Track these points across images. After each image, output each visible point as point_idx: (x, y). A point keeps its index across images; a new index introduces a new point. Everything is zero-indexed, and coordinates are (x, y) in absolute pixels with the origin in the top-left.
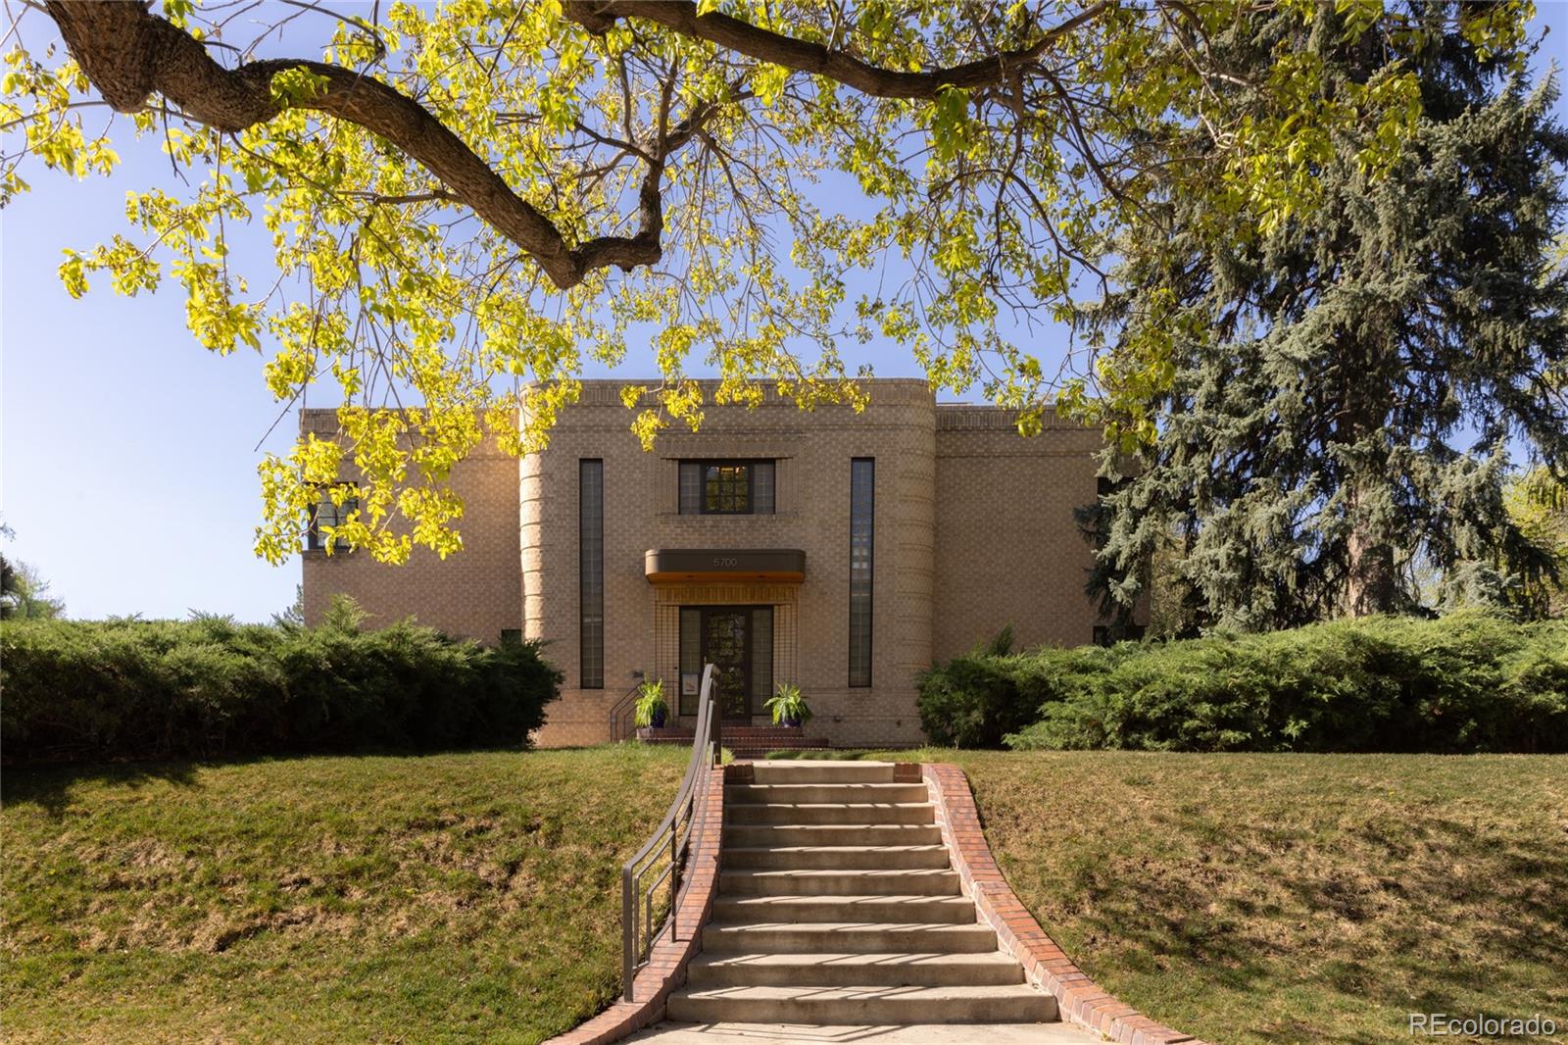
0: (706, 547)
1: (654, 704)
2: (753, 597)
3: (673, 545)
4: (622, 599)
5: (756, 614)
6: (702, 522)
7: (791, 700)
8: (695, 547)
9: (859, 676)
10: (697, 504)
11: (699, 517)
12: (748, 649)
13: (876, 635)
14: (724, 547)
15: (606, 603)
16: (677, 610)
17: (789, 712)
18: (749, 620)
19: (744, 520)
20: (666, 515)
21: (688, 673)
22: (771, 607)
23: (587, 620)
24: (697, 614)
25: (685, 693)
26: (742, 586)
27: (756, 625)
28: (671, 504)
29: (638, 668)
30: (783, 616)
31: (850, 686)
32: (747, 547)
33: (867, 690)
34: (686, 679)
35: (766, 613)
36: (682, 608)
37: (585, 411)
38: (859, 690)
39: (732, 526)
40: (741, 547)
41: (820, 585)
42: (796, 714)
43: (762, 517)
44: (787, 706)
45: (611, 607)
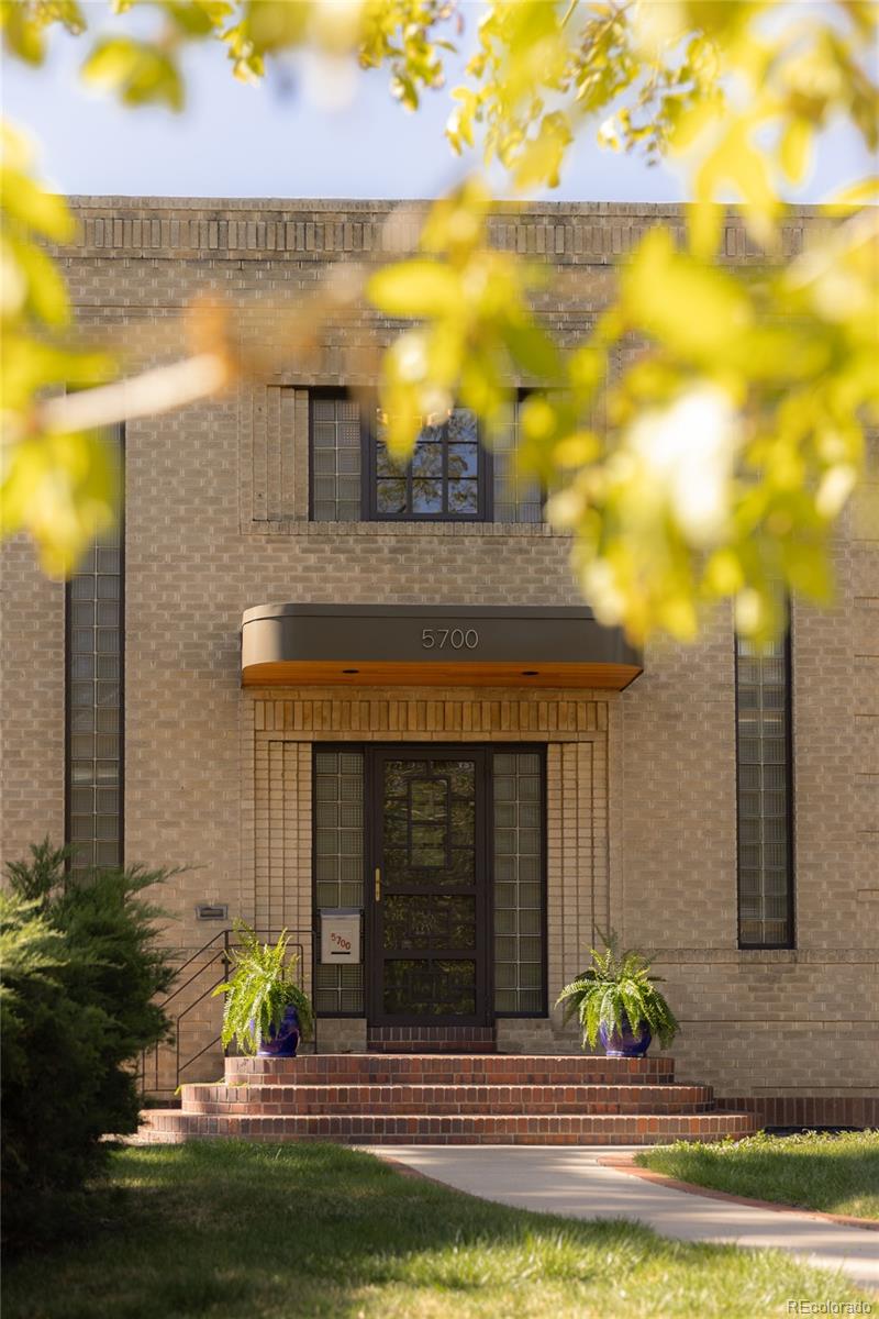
0: (380, 600)
1: (275, 995)
2: (497, 723)
3: (302, 595)
4: (171, 724)
5: (500, 763)
6: (370, 537)
7: (629, 989)
8: (352, 599)
9: (765, 921)
10: (353, 495)
11: (364, 528)
12: (483, 852)
13: (803, 818)
14: (424, 600)
15: (130, 735)
16: (307, 753)
17: (624, 1017)
18: (485, 777)
19: (472, 538)
20: (278, 523)
21: (333, 908)
22: (540, 748)
23: (80, 776)
24: (353, 762)
25: (327, 958)
26: (468, 696)
27: (501, 789)
28: (291, 494)
29: (211, 897)
30: (570, 771)
31: (742, 946)
32: (482, 601)
33: (786, 955)
34: (330, 925)
35: (531, 761)
36: (319, 747)
37: (83, 271)
38: (764, 955)
39: (443, 551)
40: (467, 600)
41: (664, 695)
42: (644, 1024)
43: (517, 529)
44: (619, 1002)
45: (144, 744)
